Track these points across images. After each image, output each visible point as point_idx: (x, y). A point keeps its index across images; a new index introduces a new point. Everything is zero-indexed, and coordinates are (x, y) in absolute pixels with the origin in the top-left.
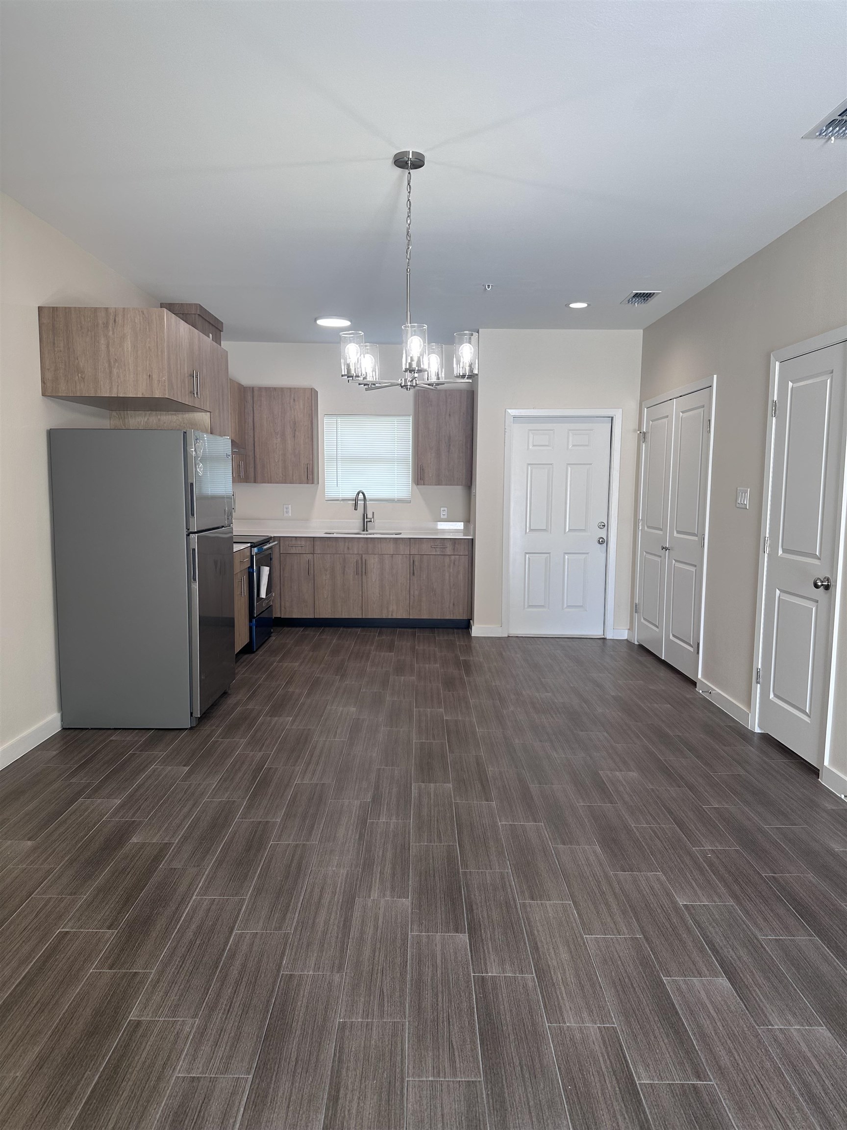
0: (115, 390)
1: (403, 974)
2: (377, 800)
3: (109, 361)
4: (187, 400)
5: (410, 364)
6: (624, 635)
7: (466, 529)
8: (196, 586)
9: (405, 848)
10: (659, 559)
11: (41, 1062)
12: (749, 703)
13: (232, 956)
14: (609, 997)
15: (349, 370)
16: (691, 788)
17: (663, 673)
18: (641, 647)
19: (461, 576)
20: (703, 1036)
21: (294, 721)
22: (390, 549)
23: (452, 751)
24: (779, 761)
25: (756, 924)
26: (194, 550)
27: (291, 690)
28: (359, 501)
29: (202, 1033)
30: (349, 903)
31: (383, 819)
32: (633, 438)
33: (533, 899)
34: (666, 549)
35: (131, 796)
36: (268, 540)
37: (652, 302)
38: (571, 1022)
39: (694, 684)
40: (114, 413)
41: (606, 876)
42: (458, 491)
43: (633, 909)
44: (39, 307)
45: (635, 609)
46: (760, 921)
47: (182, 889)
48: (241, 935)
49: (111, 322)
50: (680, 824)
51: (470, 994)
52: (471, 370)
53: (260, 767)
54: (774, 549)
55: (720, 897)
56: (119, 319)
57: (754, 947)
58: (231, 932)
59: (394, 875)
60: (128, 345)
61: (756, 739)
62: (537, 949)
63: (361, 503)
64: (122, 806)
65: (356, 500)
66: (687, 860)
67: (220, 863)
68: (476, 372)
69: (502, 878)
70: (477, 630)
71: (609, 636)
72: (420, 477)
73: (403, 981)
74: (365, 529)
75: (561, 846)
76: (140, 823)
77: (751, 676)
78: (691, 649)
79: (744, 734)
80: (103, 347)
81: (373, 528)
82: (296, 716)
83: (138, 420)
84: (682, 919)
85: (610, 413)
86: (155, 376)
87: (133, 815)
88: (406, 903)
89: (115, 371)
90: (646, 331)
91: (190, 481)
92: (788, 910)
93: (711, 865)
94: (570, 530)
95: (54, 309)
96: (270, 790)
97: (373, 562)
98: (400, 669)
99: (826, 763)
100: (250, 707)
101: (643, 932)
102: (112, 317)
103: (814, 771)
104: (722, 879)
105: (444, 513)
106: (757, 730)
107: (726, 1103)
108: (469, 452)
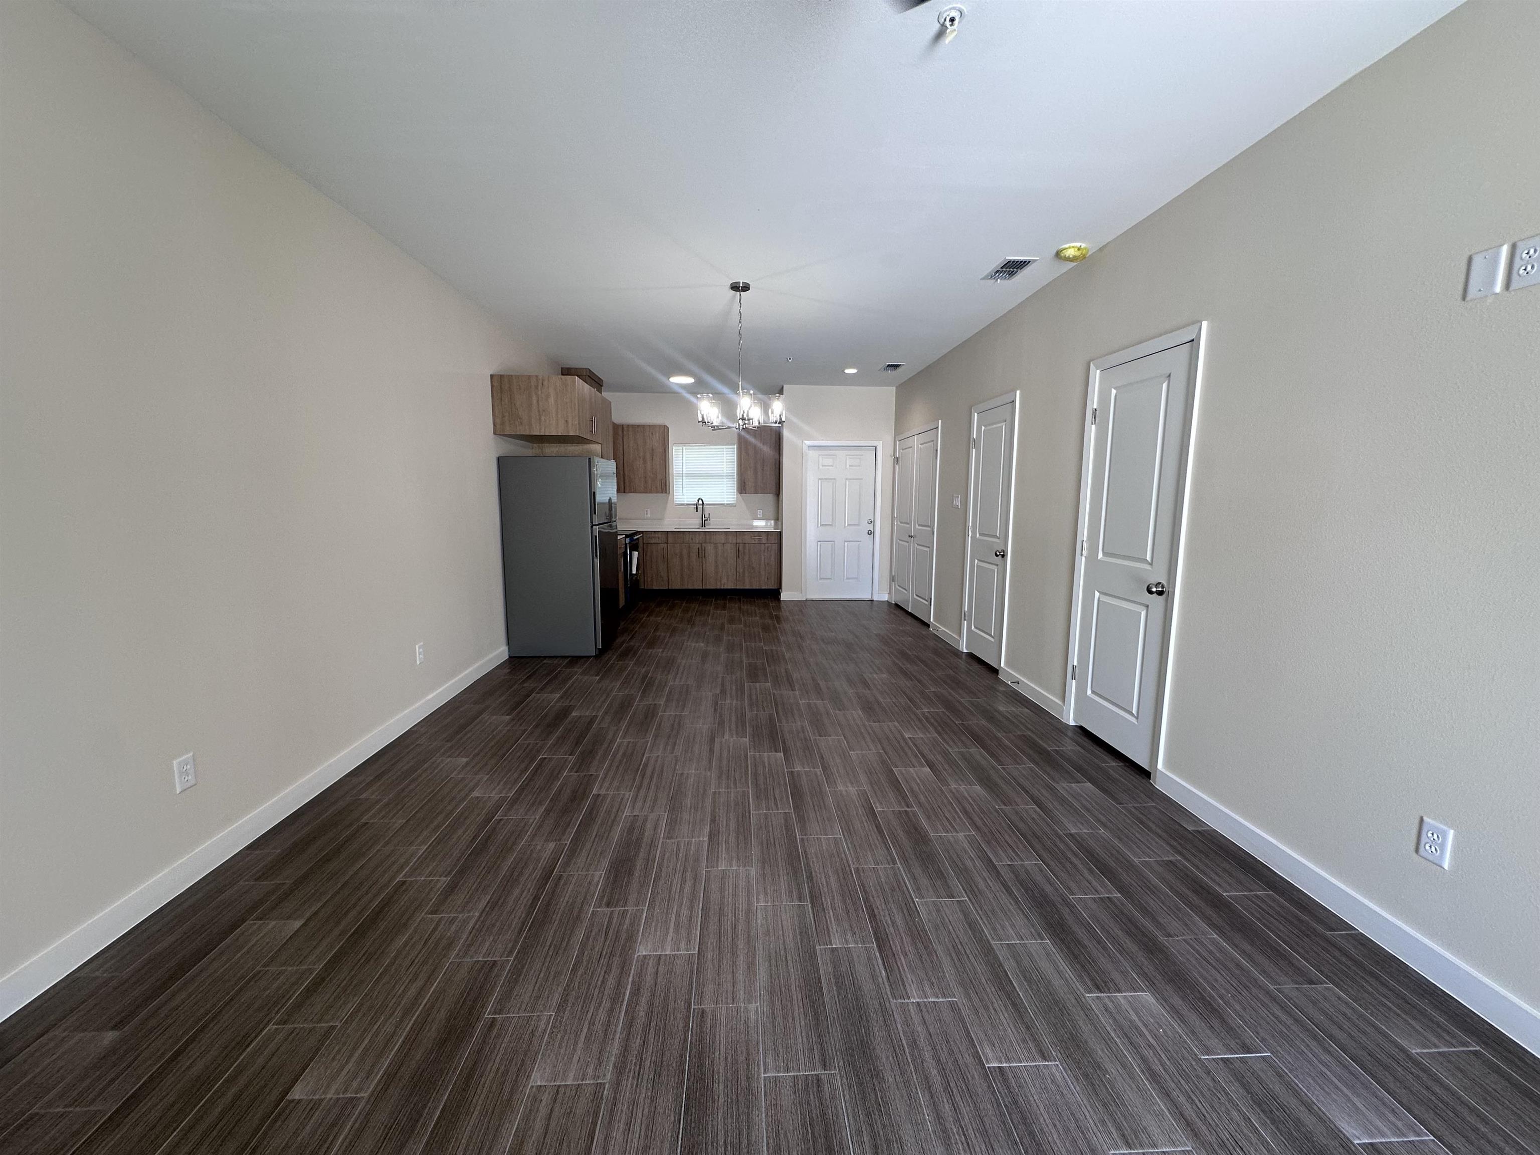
0: (543, 430)
1: (747, 771)
2: (723, 692)
3: (539, 411)
4: (588, 437)
5: (743, 415)
6: (885, 598)
7: (776, 524)
8: (597, 561)
9: (743, 715)
10: (907, 544)
11: (548, 811)
12: (960, 634)
13: (646, 765)
14: (863, 778)
15: (703, 418)
16: (920, 681)
17: (910, 620)
18: (897, 605)
19: (773, 558)
20: (912, 790)
21: (663, 651)
22: (722, 539)
23: (769, 666)
24: (976, 666)
25: (948, 743)
26: (596, 537)
27: (658, 634)
28: (700, 506)
29: (636, 798)
30: (712, 740)
31: (728, 701)
32: (890, 461)
33: (821, 736)
34: (911, 537)
35: (566, 692)
36: (637, 533)
37: (899, 370)
38: (841, 787)
39: (928, 626)
40: (535, 445)
41: (864, 725)
42: (770, 498)
43: (879, 740)
44: (492, 376)
45: (893, 579)
46: (951, 743)
47: (610, 736)
48: (649, 757)
49: (540, 384)
50: (911, 700)
51: (785, 777)
52: (781, 419)
53: (645, 677)
54: (974, 533)
55: (929, 732)
56: (546, 383)
57: (945, 754)
58: (643, 756)
59: (737, 727)
60: (552, 400)
61: (964, 656)
62: (823, 758)
63: (700, 507)
64: (561, 697)
65: (697, 505)
66: (913, 716)
67: (630, 724)
68: (783, 419)
69: (802, 727)
70: (785, 596)
71: (875, 599)
72: (742, 488)
73: (746, 774)
74: (703, 525)
75: (837, 712)
76: (575, 706)
77: (961, 616)
78: (926, 603)
79: (957, 653)
80: (535, 402)
81: (709, 525)
82: (664, 649)
83: (552, 449)
84: (906, 743)
85: (874, 443)
86: (570, 421)
87: (570, 701)
88: (746, 740)
89: (543, 418)
90: (897, 387)
91: (593, 491)
92: (968, 737)
93: (927, 718)
94: (848, 525)
95: (501, 376)
96: (654, 688)
97: (710, 549)
98: (732, 621)
99: (1002, 665)
100: (632, 644)
101: (883, 749)
102: (540, 382)
103: (995, 671)
104: (932, 724)
105: (760, 513)
106: (965, 651)
107: (921, 816)
108: (777, 470)
